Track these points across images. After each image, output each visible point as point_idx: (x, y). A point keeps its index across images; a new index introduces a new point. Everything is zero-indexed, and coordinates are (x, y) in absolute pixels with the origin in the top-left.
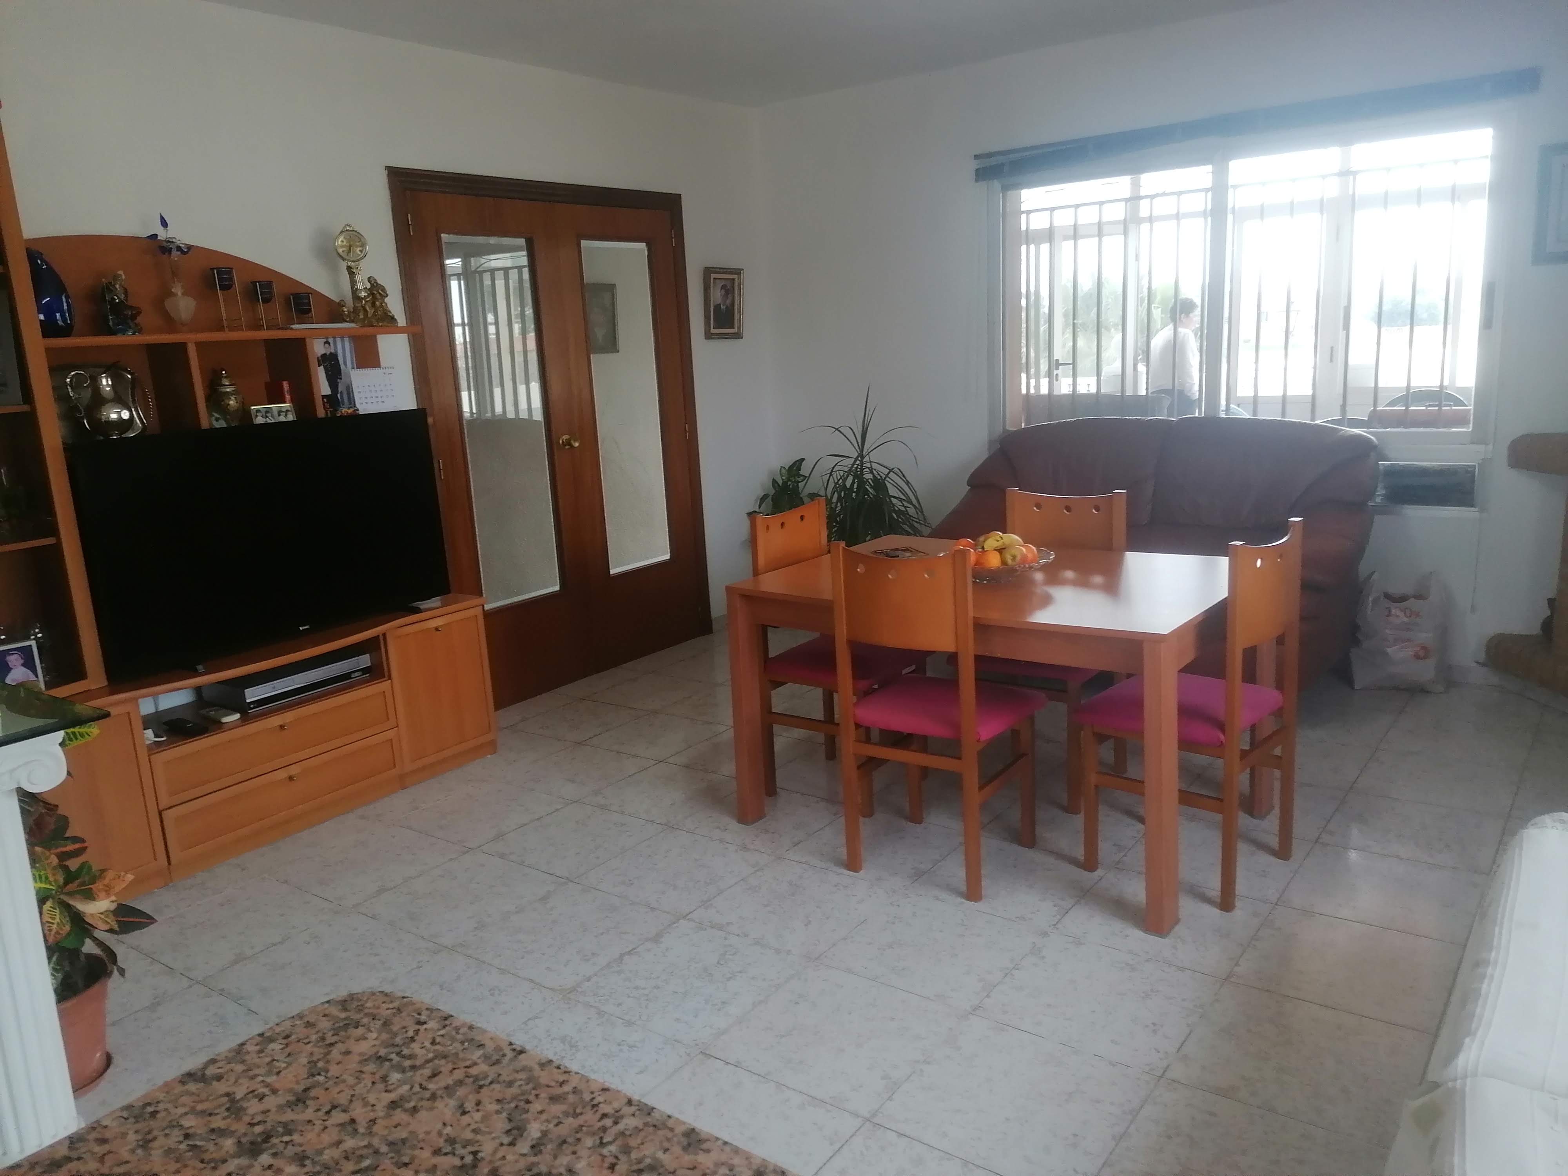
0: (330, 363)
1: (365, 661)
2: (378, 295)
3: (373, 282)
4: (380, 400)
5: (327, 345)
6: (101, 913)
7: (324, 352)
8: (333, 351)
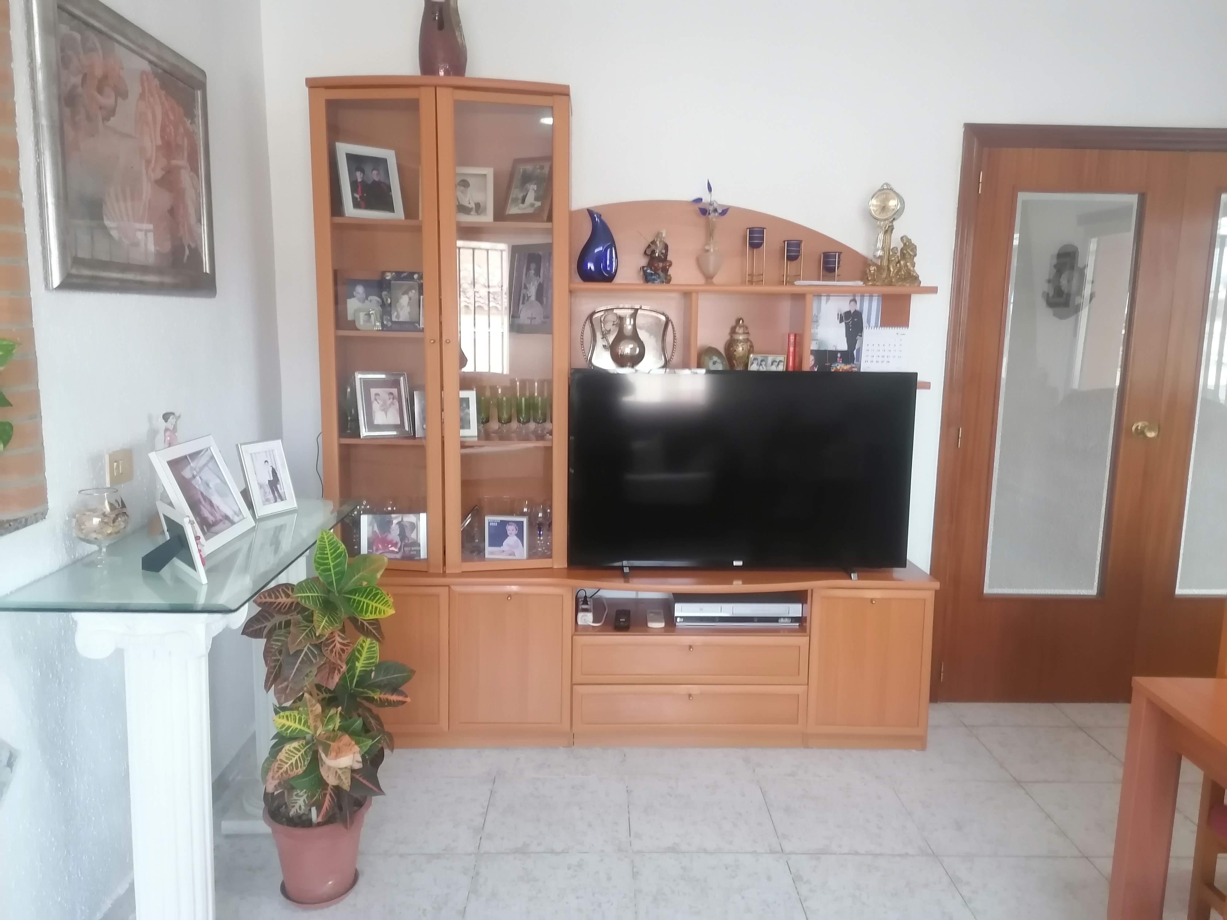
0: (853, 320)
1: (795, 609)
2: (907, 254)
3: (905, 241)
4: (886, 359)
5: (853, 303)
6: (340, 769)
7: (847, 309)
8: (858, 308)
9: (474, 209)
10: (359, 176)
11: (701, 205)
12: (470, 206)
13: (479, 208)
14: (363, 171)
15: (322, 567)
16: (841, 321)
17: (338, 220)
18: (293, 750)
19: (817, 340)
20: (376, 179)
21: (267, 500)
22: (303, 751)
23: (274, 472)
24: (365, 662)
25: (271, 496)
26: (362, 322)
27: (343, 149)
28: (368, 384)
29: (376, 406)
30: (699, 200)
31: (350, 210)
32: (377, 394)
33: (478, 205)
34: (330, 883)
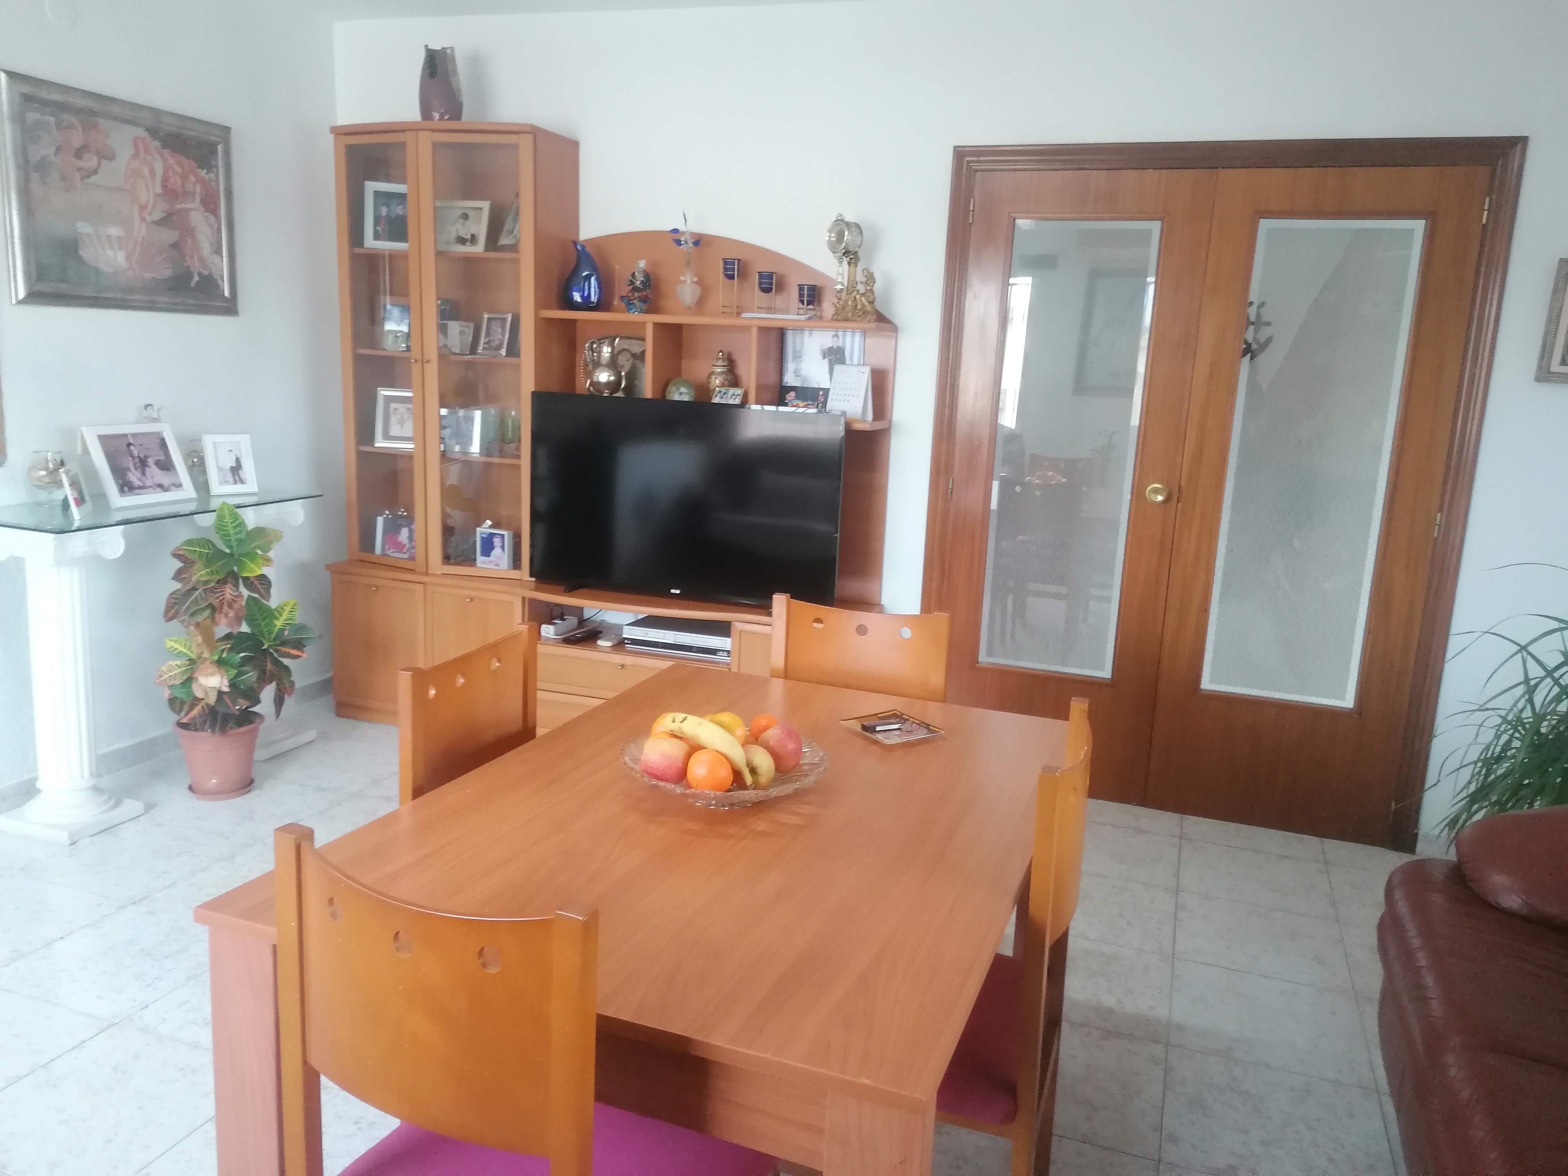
6: (209, 687)
7: (830, 345)
8: (841, 344)
9: (469, 241)
10: (384, 211)
11: (676, 236)
12: (466, 237)
13: (473, 239)
14: (388, 207)
15: (221, 532)
16: (824, 358)
17: (358, 250)
18: (174, 665)
19: (801, 376)
20: (401, 213)
21: (226, 482)
22: (184, 669)
23: (238, 460)
24: (285, 622)
25: (231, 479)
26: (390, 343)
27: (372, 187)
28: (389, 399)
29: (393, 419)
30: (675, 231)
31: (370, 242)
32: (396, 409)
33: (473, 236)
34: (214, 781)
